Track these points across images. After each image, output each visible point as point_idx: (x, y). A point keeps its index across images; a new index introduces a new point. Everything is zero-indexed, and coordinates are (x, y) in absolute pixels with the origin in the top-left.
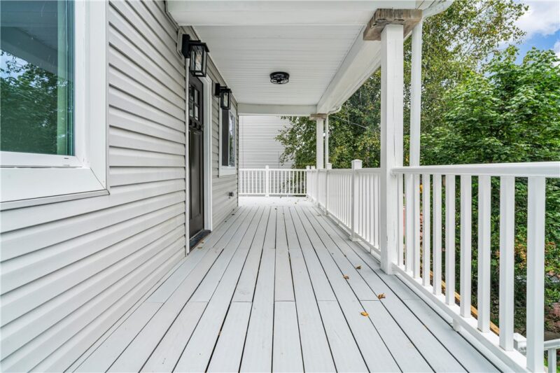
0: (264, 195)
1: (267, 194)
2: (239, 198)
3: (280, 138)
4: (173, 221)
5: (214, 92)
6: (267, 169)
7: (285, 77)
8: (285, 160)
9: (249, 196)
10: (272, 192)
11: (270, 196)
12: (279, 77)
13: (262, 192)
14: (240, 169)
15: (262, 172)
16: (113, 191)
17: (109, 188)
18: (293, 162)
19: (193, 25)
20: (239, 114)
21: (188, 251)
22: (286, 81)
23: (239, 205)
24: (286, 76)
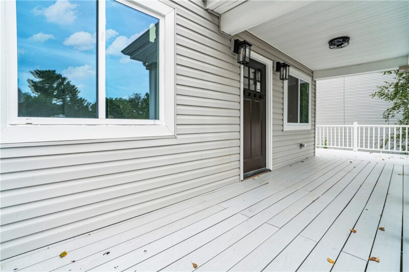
0: (352, 150)
1: (356, 147)
2: (316, 149)
3: (381, 94)
4: (227, 157)
5: (275, 69)
6: (356, 125)
7: (343, 41)
8: (390, 116)
9: (335, 148)
10: (362, 146)
11: (359, 150)
12: (339, 42)
13: (350, 146)
14: (317, 126)
15: (350, 129)
16: (179, 137)
17: (176, 135)
18: (402, 118)
19: (246, 29)
20: (315, 79)
21: (242, 179)
22: (346, 44)
23: (316, 155)
24: (345, 39)
